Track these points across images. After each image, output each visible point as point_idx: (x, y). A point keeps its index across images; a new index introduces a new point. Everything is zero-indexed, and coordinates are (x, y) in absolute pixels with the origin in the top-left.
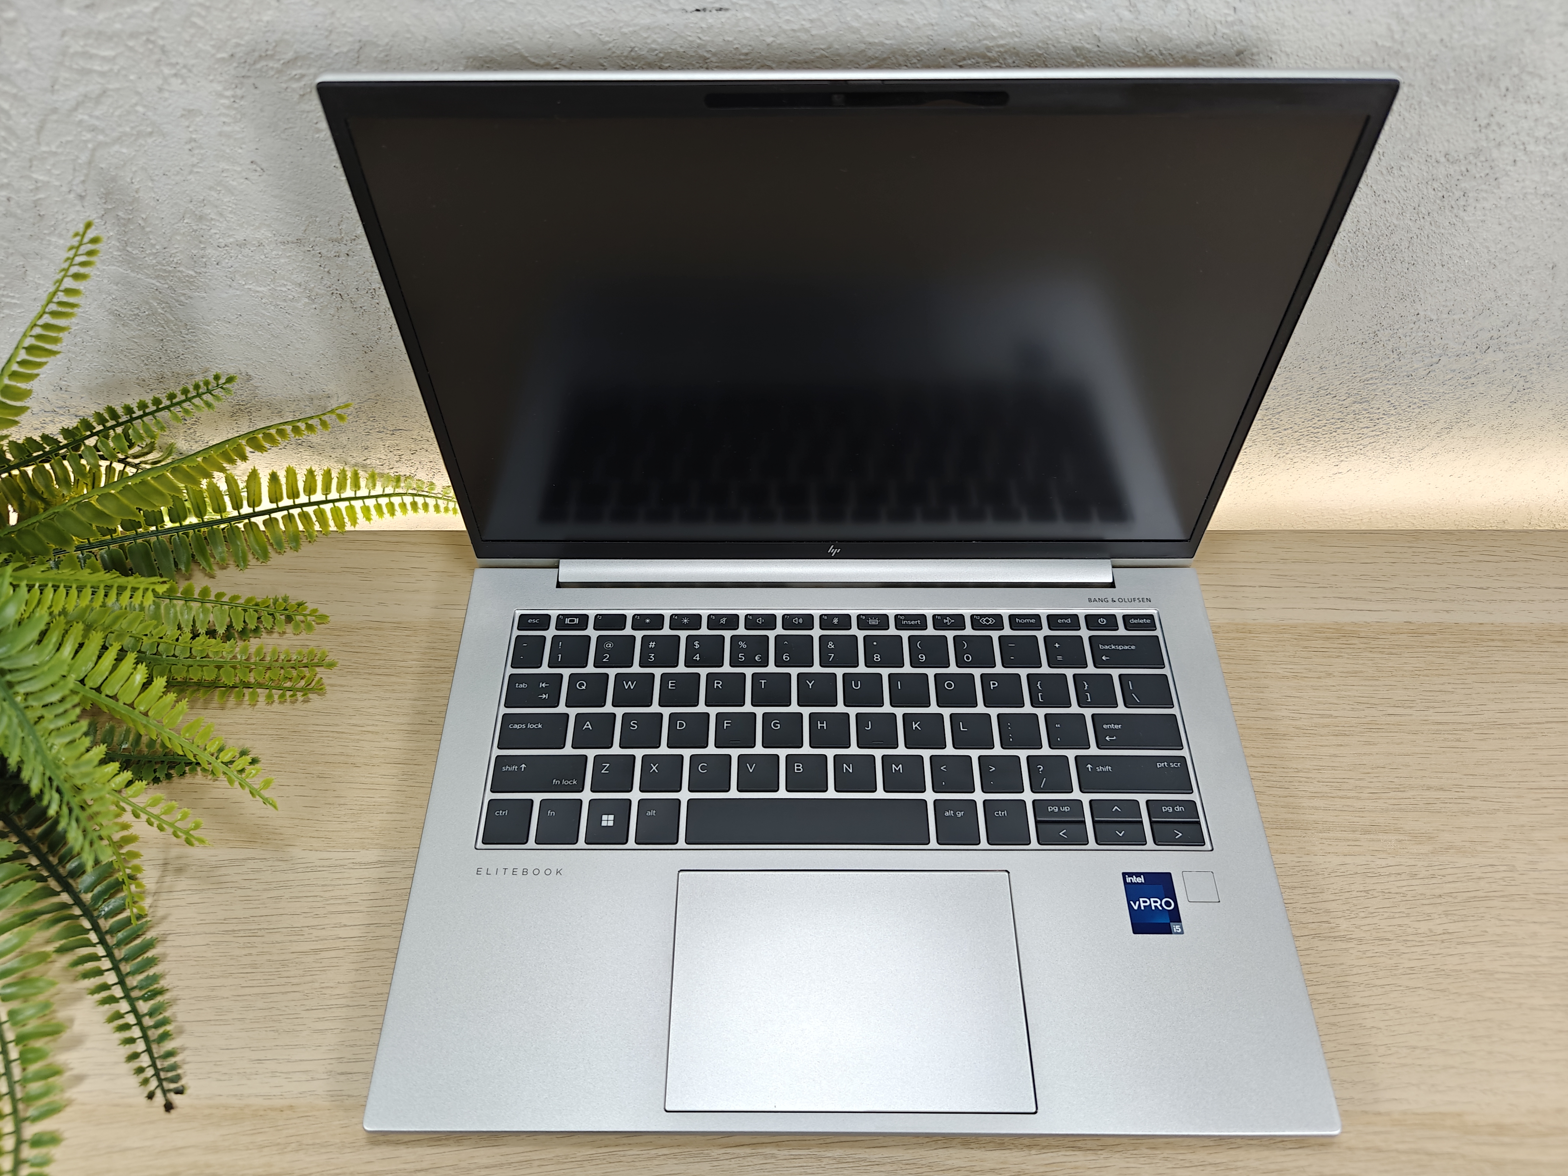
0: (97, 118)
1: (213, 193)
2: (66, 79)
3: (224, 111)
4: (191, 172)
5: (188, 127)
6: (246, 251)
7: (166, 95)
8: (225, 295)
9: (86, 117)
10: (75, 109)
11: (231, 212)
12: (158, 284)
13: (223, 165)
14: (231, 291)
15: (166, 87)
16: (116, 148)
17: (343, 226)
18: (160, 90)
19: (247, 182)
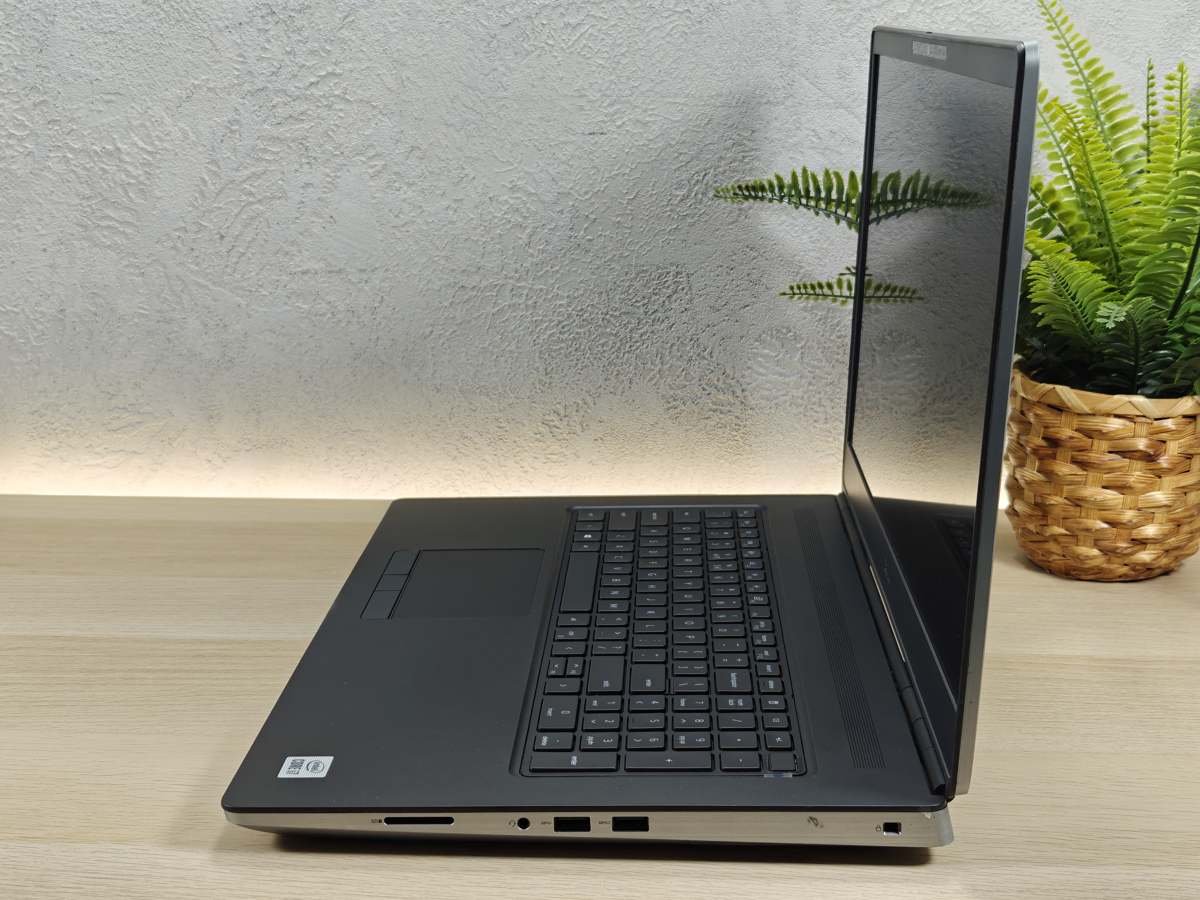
0: (255, 187)
1: (301, 237)
2: (248, 164)
3: (326, 185)
4: (293, 223)
5: (303, 194)
6: (306, 278)
7: (298, 174)
8: (280, 311)
9: (248, 187)
10: (244, 182)
11: (307, 250)
12: (242, 301)
13: (314, 219)
14: (286, 308)
15: (300, 170)
16: (257, 206)
17: (370, 261)
18: (296, 171)
19: (323, 230)
